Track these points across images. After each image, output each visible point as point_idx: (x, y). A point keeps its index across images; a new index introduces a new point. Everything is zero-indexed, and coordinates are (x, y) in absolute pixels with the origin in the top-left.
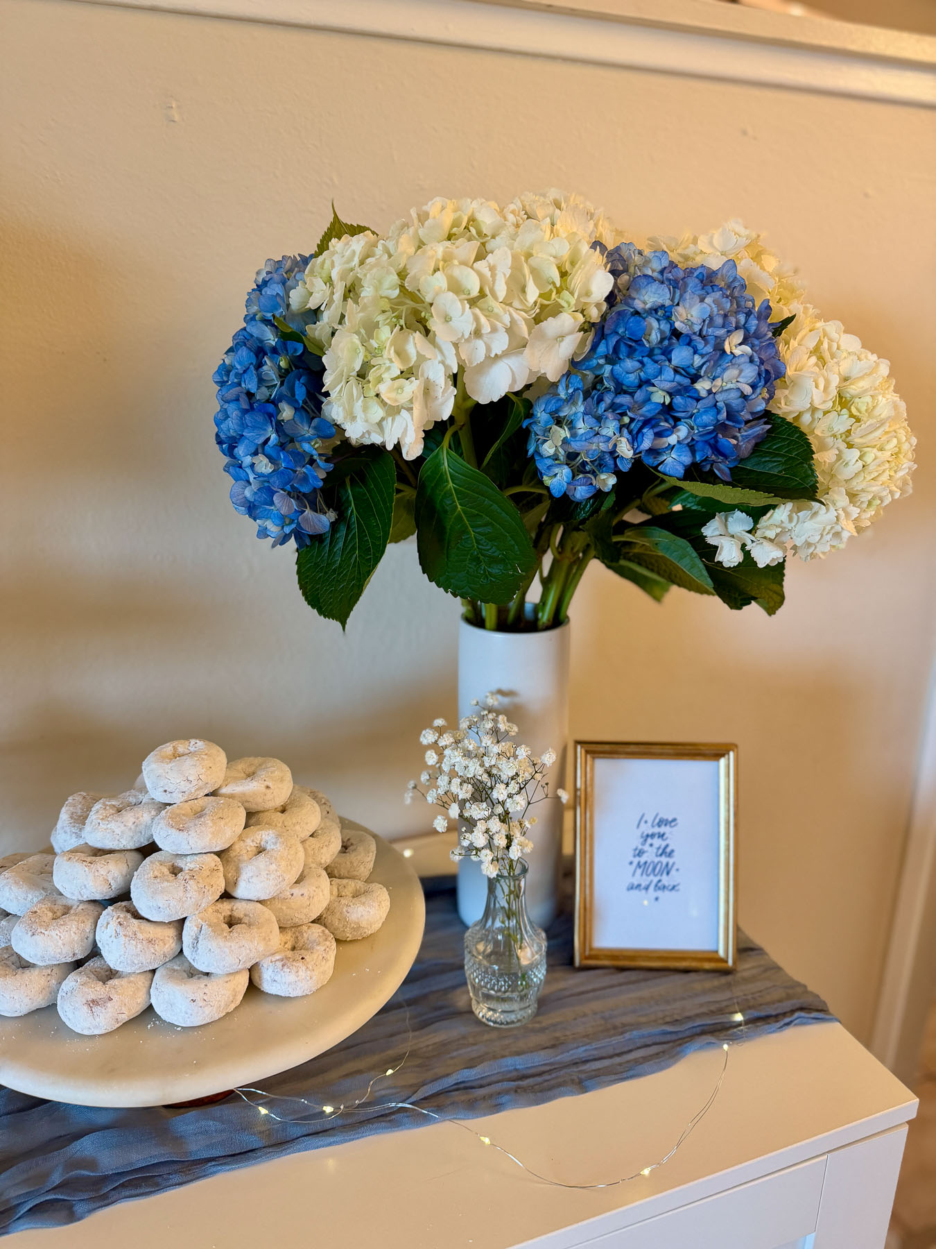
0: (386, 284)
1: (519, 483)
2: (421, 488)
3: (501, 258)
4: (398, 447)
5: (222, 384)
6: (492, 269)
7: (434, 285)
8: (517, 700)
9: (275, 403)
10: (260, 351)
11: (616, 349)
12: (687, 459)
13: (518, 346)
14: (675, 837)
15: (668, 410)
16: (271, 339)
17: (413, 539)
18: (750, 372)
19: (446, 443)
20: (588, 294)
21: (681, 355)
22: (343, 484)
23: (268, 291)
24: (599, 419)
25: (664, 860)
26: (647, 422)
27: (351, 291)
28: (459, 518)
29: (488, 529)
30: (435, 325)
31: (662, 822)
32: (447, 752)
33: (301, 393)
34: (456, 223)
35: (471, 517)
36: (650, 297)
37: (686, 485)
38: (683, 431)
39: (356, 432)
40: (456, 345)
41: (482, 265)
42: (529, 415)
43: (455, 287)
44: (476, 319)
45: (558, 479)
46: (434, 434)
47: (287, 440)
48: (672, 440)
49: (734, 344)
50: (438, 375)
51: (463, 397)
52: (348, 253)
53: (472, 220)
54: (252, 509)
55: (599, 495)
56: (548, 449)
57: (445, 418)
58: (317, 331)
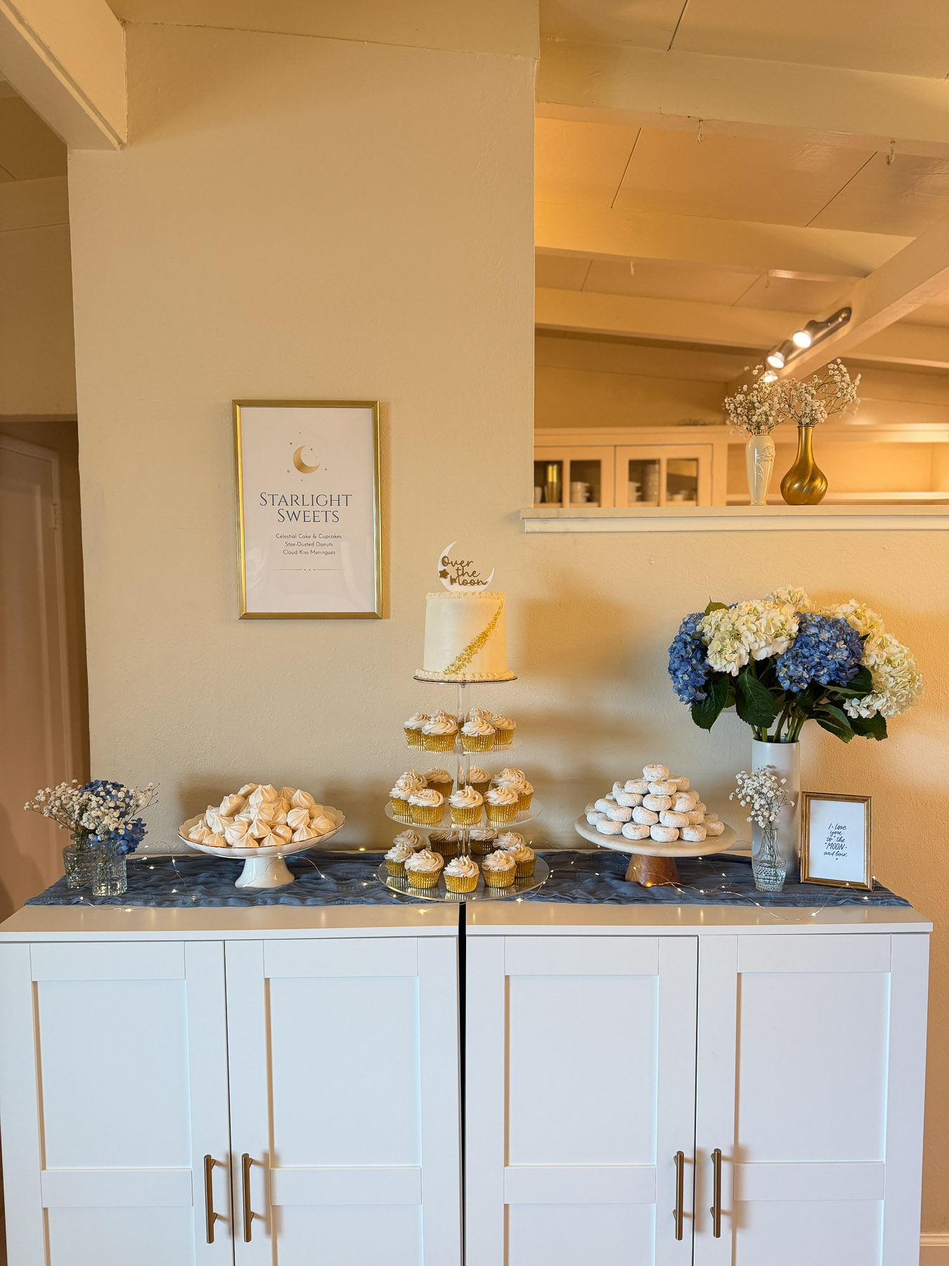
0: (728, 627)
1: (773, 686)
2: (737, 686)
3: (763, 621)
4: (730, 672)
5: (672, 652)
6: (760, 624)
7: (743, 629)
8: (775, 770)
9: (691, 659)
10: (685, 643)
11: (801, 645)
12: (828, 679)
13: (768, 644)
14: (845, 834)
15: (819, 663)
16: (689, 639)
17: (734, 707)
18: (846, 653)
19: (746, 672)
20: (791, 630)
21: (822, 648)
22: (710, 684)
23: (689, 625)
24: (797, 666)
25: (840, 843)
26: (813, 667)
27: (717, 628)
28: (751, 696)
29: (761, 700)
30: (743, 639)
31: (839, 827)
32: (746, 781)
33: (699, 656)
34: (750, 610)
35: (755, 696)
36: (813, 630)
37: (829, 687)
38: (826, 670)
39: (717, 668)
40: (749, 645)
41: (757, 623)
42: (776, 663)
43: (749, 629)
44: (755, 638)
45: (786, 685)
46: (742, 669)
47: (694, 670)
48: (822, 673)
49: (841, 645)
50: (743, 652)
51: (751, 659)
52: (716, 617)
53: (755, 609)
54: (680, 691)
55: (801, 690)
56: (781, 675)
57: (746, 664)
58: (706, 638)
